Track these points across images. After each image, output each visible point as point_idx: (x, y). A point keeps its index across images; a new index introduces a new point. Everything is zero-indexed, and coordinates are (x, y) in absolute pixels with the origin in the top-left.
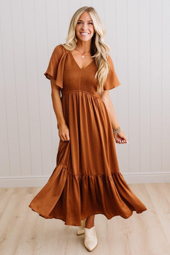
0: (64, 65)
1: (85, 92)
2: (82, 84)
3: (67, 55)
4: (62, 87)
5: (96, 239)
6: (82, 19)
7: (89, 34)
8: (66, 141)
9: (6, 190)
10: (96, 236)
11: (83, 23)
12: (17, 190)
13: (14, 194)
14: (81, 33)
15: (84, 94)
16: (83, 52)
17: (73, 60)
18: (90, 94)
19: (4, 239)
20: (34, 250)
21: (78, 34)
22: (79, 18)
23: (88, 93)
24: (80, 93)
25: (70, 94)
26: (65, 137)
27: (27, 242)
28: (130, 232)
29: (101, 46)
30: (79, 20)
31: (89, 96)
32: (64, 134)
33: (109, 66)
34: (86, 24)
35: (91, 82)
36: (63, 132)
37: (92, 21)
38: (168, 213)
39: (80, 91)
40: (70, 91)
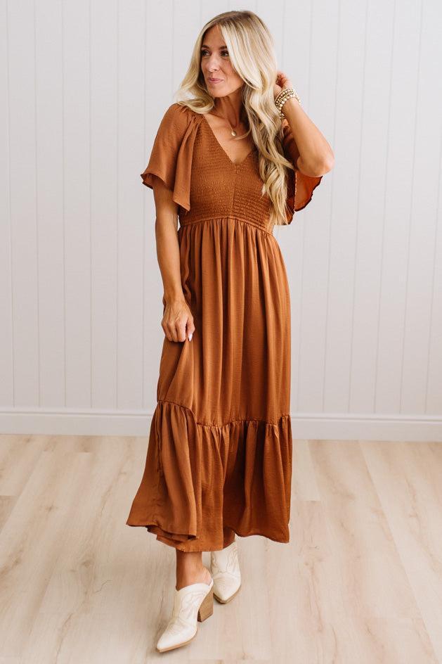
0: (194, 153)
1: (244, 220)
2: (236, 200)
3: (199, 128)
4: (188, 208)
5: (238, 574)
8: (176, 340)
9: (28, 441)
10: (237, 566)
12: (53, 442)
13: (45, 450)
15: (241, 225)
18: (254, 224)
19: (17, 562)
20: (86, 593)
23: (250, 223)
24: (232, 223)
25: (206, 223)
26: (174, 331)
27: (73, 571)
28: (320, 560)
30: (204, 46)
31: (252, 230)
32: (172, 324)
36: (171, 318)
38: (411, 516)
39: (230, 217)
40: (208, 217)
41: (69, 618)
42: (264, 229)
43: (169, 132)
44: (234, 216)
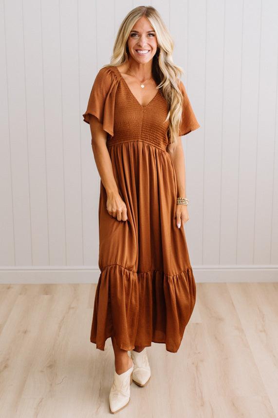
0: (115, 99)
1: (148, 142)
2: (144, 130)
3: (119, 83)
4: (112, 135)
5: (149, 368)
6: (138, 29)
7: (149, 51)
9: (9, 288)
10: (148, 364)
11: (140, 36)
12: (25, 289)
13: (20, 294)
14: (137, 50)
15: (146, 145)
16: (141, 79)
17: (129, 93)
18: (154, 145)
19: (6, 367)
20: (51, 385)
21: (133, 51)
22: (133, 27)
23: (152, 144)
24: (141, 144)
25: (124, 144)
27: (42, 371)
28: (202, 361)
29: (170, 68)
30: (134, 31)
31: (152, 149)
33: (182, 99)
34: (144, 36)
35: (158, 126)
37: (154, 31)
38: (261, 331)
39: (139, 140)
40: (125, 140)
41: (41, 401)
42: (160, 148)
43: (100, 87)
44: (142, 139)
